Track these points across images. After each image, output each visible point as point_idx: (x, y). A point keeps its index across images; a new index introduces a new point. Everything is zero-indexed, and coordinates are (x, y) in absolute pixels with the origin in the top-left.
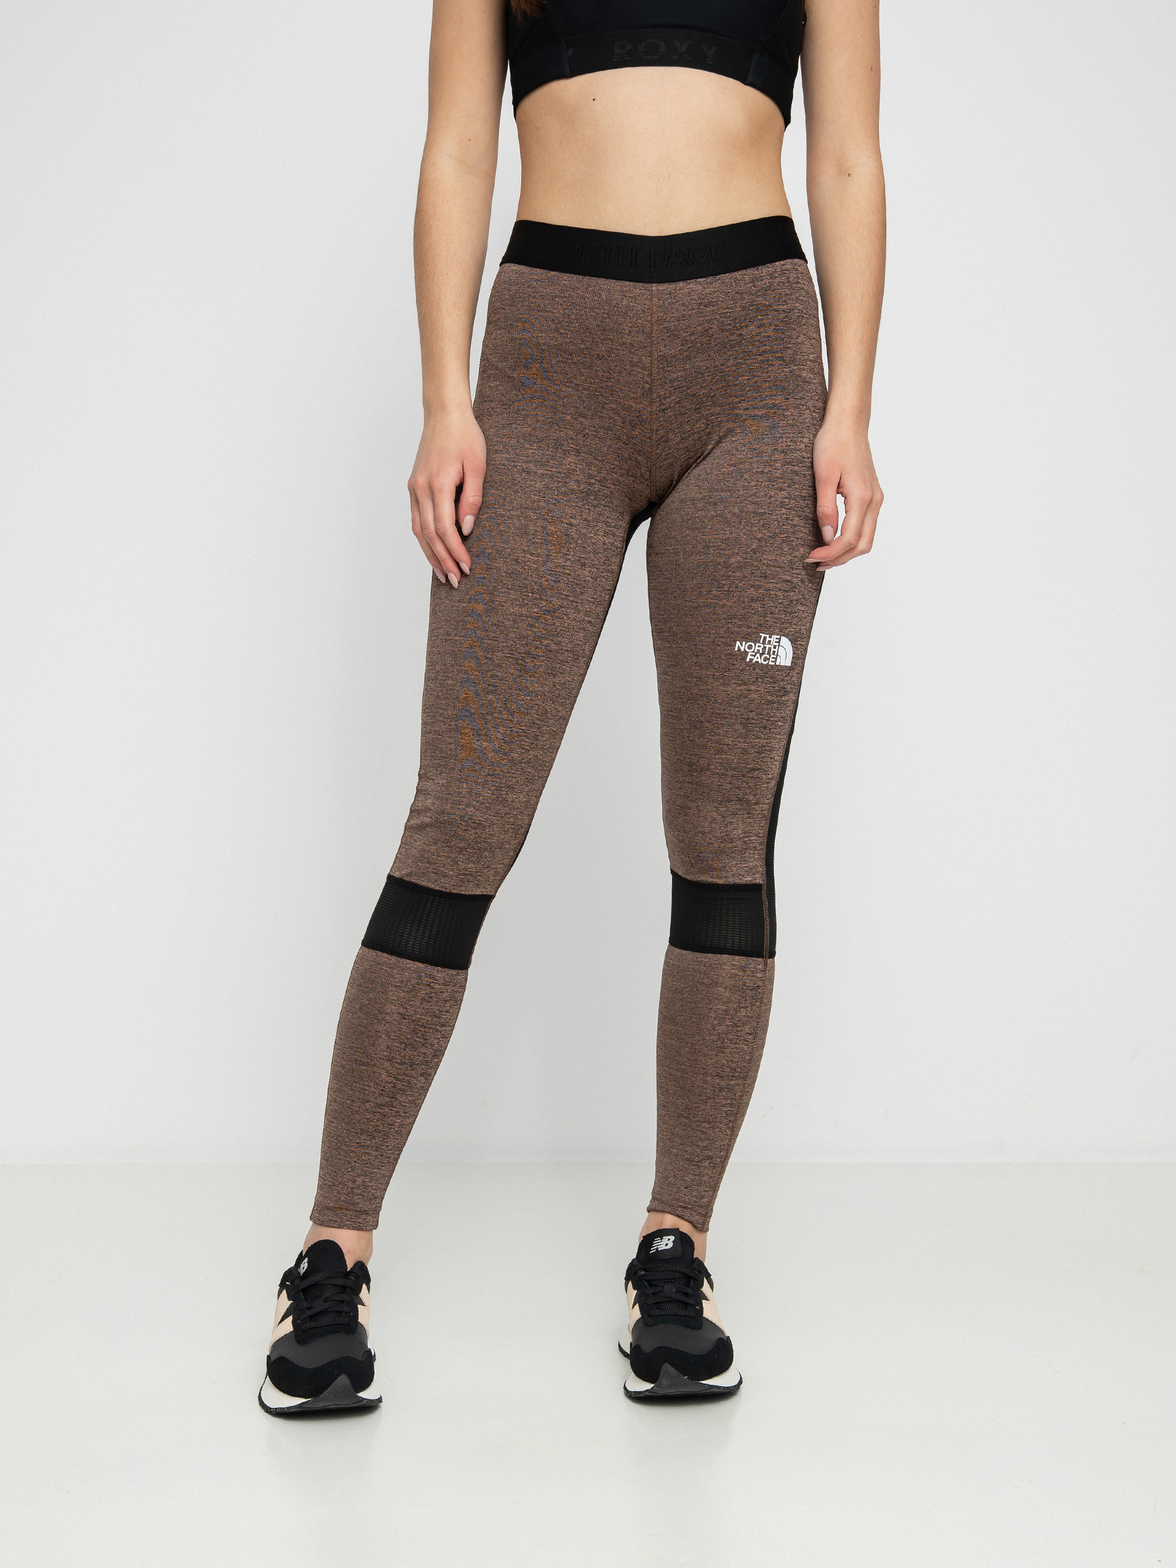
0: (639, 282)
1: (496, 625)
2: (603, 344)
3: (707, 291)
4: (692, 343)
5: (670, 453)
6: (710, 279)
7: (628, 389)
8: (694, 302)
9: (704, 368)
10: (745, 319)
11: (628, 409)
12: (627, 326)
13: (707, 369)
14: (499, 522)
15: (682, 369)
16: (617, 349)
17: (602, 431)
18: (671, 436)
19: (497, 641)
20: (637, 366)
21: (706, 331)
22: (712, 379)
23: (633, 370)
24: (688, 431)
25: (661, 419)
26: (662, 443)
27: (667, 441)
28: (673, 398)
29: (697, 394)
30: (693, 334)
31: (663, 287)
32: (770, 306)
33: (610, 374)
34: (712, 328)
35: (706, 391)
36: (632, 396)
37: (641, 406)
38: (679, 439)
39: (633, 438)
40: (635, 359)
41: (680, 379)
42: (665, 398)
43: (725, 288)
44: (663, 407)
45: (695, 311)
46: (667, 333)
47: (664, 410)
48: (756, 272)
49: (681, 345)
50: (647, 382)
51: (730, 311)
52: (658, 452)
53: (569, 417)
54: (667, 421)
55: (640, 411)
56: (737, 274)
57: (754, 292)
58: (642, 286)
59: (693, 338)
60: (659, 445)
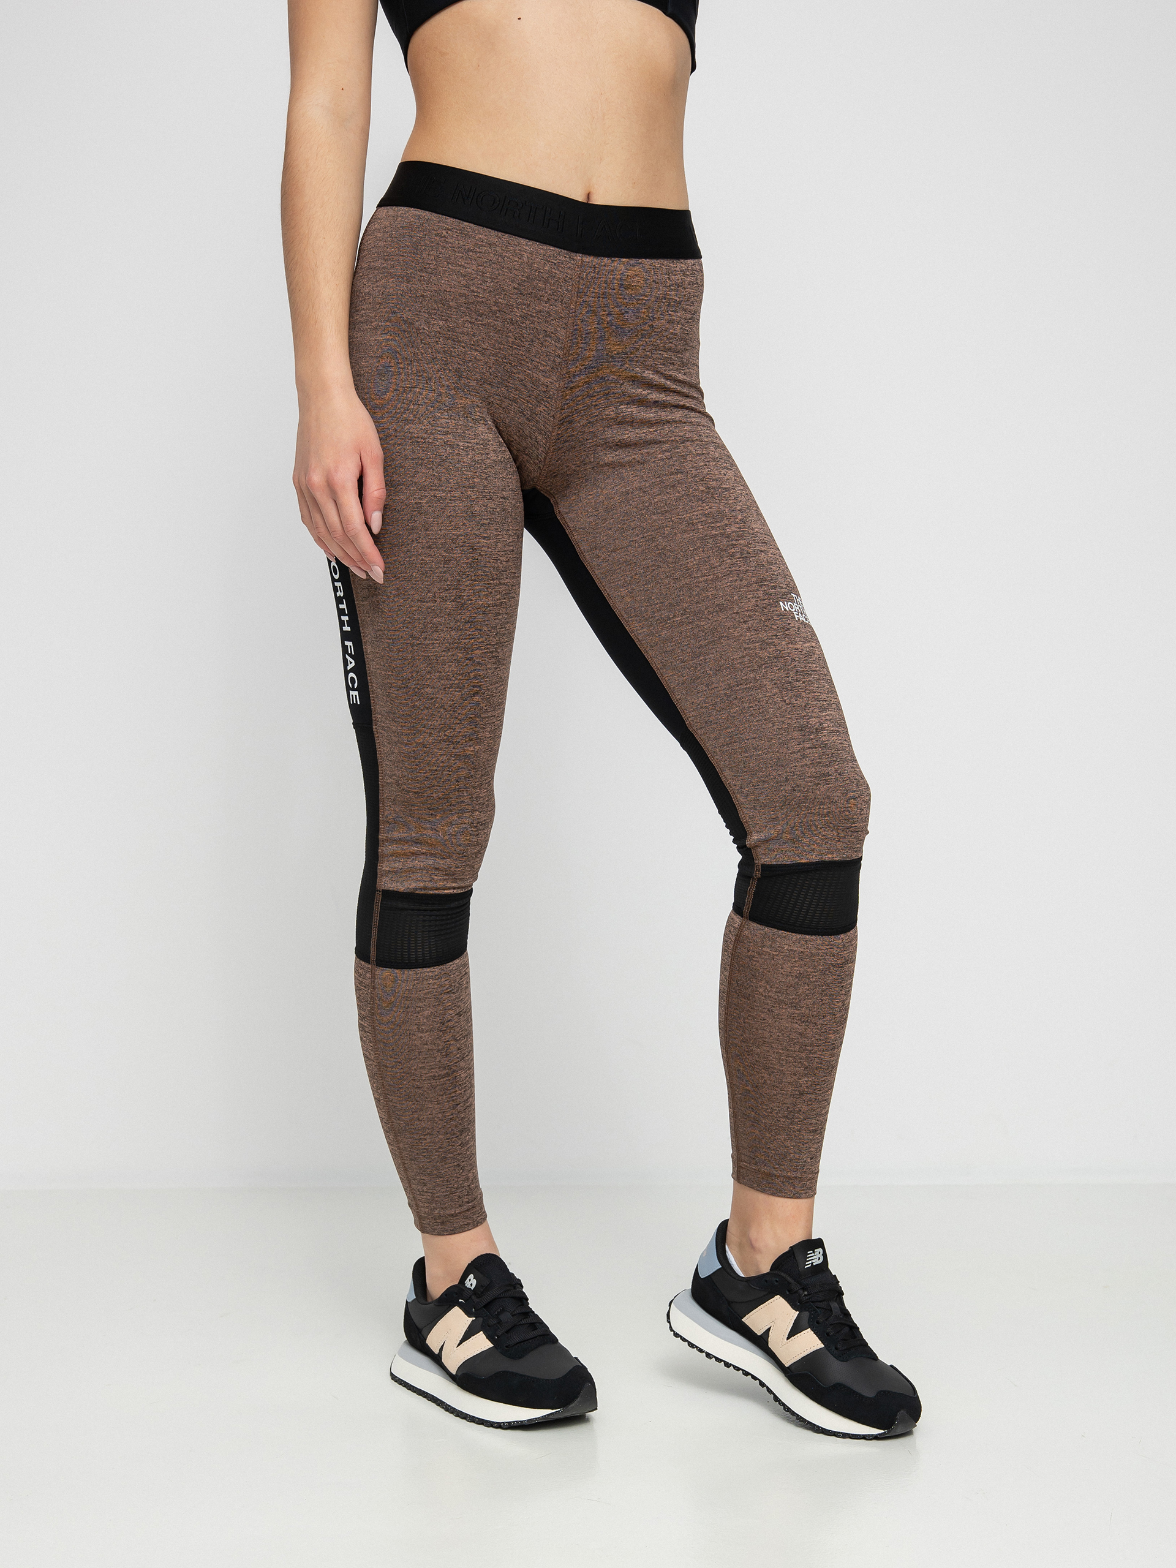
0: (564, 249)
1: (469, 622)
2: (518, 308)
3: (630, 273)
4: (608, 323)
5: (573, 435)
6: (632, 261)
7: (538, 360)
8: (616, 282)
9: (615, 352)
10: (657, 311)
11: (536, 383)
12: (546, 293)
13: (618, 354)
14: (443, 506)
15: (595, 348)
16: (532, 316)
17: (507, 401)
18: (576, 417)
19: (473, 638)
20: (551, 337)
21: (623, 314)
22: (621, 365)
23: (546, 341)
24: (596, 416)
25: (568, 397)
26: (565, 423)
27: (570, 422)
28: (583, 377)
29: (606, 379)
30: (609, 314)
31: (588, 259)
32: (680, 303)
33: (522, 341)
34: (627, 312)
35: (615, 377)
36: (542, 368)
37: (549, 380)
38: (585, 422)
39: (537, 415)
40: (550, 329)
41: (591, 359)
42: (574, 376)
43: (644, 274)
44: (571, 385)
45: (615, 291)
46: (586, 308)
47: (572, 388)
48: (671, 265)
49: (597, 324)
50: (559, 356)
51: (646, 299)
52: (560, 432)
53: (474, 383)
54: (574, 400)
55: (547, 386)
56: (656, 263)
57: (668, 284)
58: (567, 254)
59: (609, 319)
60: (562, 424)
